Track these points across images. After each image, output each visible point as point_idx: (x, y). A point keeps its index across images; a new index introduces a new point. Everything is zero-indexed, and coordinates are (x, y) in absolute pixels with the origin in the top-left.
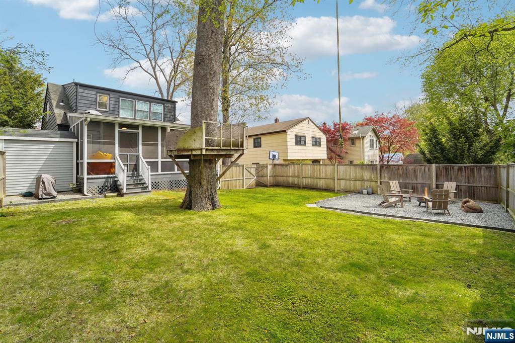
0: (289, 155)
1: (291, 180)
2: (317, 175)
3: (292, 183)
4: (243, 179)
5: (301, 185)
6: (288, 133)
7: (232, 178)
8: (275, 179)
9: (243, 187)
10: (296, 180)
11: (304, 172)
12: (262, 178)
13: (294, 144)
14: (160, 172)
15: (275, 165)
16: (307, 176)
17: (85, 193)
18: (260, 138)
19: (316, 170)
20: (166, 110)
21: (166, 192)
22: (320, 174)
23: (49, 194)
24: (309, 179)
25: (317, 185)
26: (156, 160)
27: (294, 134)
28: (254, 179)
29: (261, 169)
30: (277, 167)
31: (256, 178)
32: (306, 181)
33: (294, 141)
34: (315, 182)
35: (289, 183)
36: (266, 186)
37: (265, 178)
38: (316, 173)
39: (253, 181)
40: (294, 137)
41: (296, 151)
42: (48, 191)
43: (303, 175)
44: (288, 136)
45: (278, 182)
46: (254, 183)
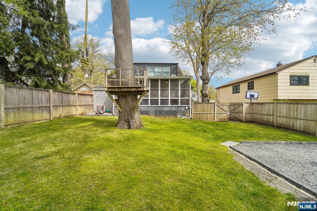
0: (279, 94)
1: (265, 118)
2: (294, 115)
3: (266, 121)
4: (214, 114)
5: (275, 124)
6: (278, 75)
7: (204, 112)
8: (252, 116)
9: (214, 120)
10: (271, 119)
11: (279, 111)
12: (238, 114)
13: (289, 84)
14: (149, 105)
15: (252, 103)
16: (282, 115)
17: (113, 113)
18: (253, 82)
19: (292, 109)
20: (171, 70)
21: (153, 117)
22: (297, 114)
23: (99, 112)
24: (284, 118)
25: (293, 125)
26: (148, 98)
27: (289, 74)
28: (226, 115)
29: (237, 106)
30: (254, 105)
31: (228, 113)
32: (281, 121)
33: (289, 81)
34: (291, 122)
35: (264, 121)
36: (241, 121)
37: (241, 114)
38: (292, 113)
39: (225, 115)
40: (289, 78)
41: (291, 91)
42: (99, 111)
43: (277, 113)
44: (279, 77)
45: (254, 119)
46: (227, 117)
